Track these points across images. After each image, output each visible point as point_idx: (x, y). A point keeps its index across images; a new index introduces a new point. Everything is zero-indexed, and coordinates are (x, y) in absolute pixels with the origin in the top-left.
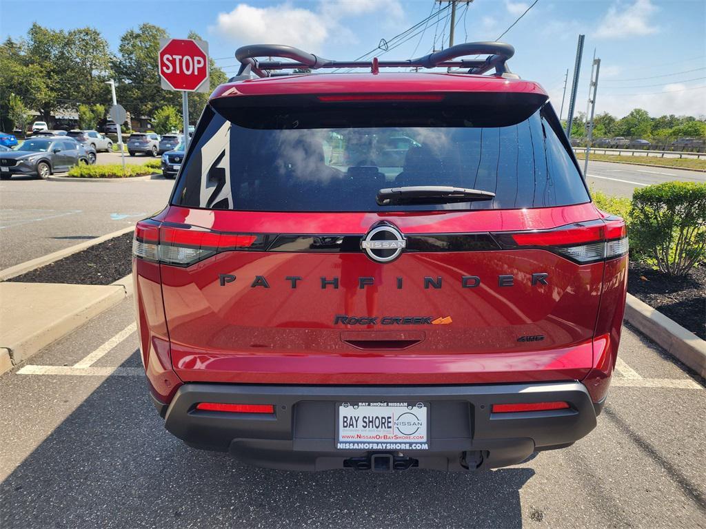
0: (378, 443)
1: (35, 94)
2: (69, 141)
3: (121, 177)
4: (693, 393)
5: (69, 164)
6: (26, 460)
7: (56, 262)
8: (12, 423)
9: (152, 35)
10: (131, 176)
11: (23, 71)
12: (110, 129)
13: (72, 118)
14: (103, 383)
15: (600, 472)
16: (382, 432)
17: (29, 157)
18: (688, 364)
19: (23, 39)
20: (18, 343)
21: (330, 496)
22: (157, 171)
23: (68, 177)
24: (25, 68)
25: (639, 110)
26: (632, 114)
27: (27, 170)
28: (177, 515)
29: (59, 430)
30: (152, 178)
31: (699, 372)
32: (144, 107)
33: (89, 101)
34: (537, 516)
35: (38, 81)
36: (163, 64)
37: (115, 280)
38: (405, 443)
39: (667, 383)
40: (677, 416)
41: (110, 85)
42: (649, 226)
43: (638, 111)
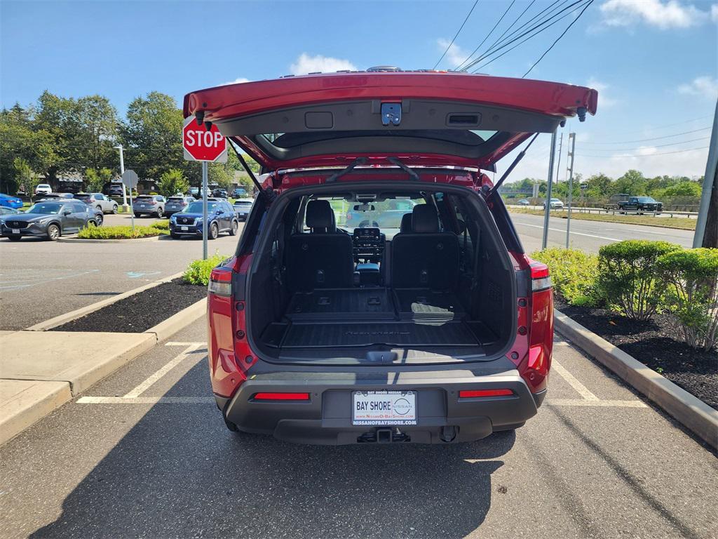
0: (381, 421)
1: (42, 158)
2: (78, 204)
3: (130, 238)
4: (638, 410)
5: (78, 226)
6: (102, 462)
7: (89, 315)
8: (83, 437)
9: (160, 103)
10: (139, 237)
11: (31, 136)
12: (114, 191)
13: (76, 181)
14: (152, 409)
15: (554, 463)
16: (384, 412)
17: (40, 219)
18: (639, 389)
19: (31, 105)
20: (77, 377)
21: (346, 481)
22: (163, 231)
23: (77, 238)
24: (33, 133)
25: (634, 171)
26: (626, 175)
27: (38, 232)
28: (229, 494)
29: (123, 441)
30: (159, 239)
31: (646, 395)
32: (150, 170)
33: (95, 163)
34: (503, 490)
35: (46, 147)
36: (187, 139)
37: (147, 329)
38: (400, 420)
39: (620, 403)
40: (622, 426)
41: (118, 150)
42: (613, 277)
43: (632, 172)
